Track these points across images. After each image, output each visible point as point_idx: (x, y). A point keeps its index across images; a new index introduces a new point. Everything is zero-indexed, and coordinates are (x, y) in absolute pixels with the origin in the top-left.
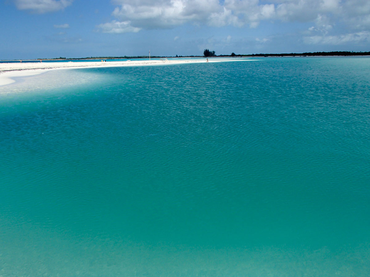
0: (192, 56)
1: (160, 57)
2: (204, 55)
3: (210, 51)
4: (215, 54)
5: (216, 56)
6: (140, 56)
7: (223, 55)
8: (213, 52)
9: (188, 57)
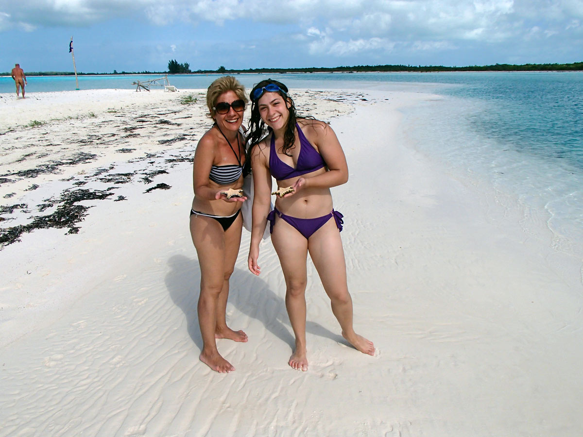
0: (146, 73)
1: (84, 74)
2: (168, 70)
3: (179, 63)
4: (190, 68)
5: (190, 72)
6: (43, 72)
7: (203, 70)
8: (185, 64)
9: (139, 73)
